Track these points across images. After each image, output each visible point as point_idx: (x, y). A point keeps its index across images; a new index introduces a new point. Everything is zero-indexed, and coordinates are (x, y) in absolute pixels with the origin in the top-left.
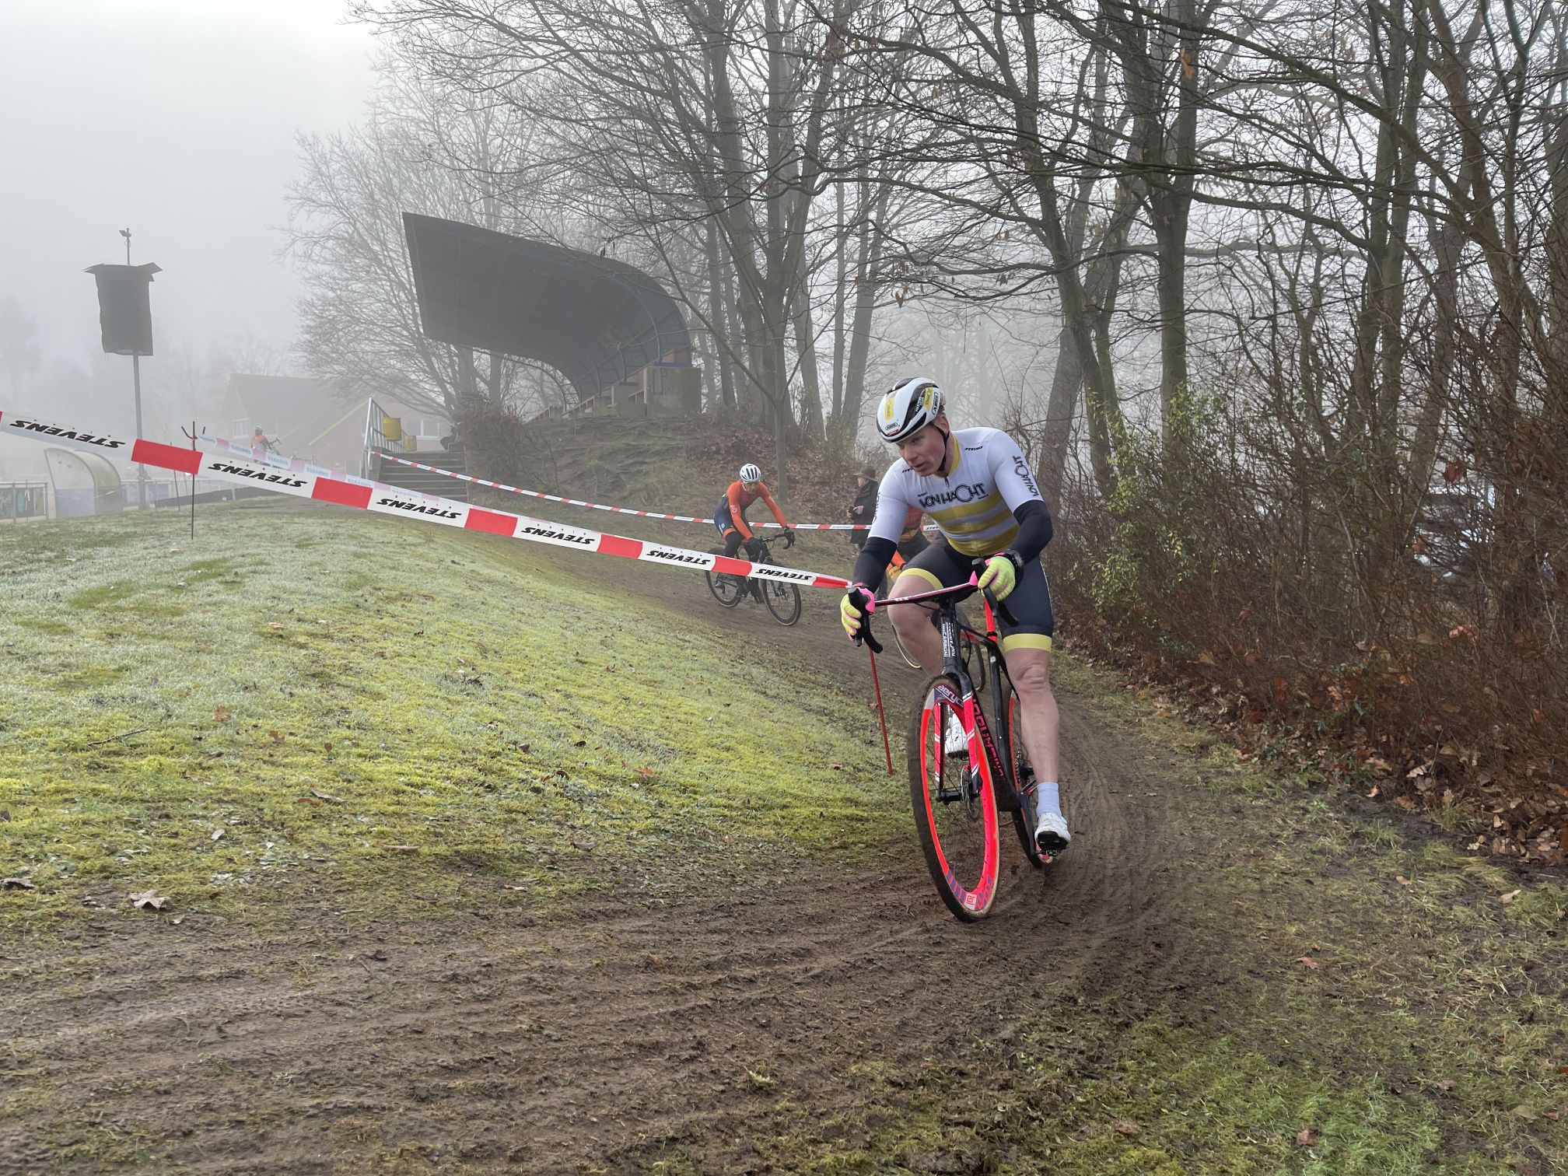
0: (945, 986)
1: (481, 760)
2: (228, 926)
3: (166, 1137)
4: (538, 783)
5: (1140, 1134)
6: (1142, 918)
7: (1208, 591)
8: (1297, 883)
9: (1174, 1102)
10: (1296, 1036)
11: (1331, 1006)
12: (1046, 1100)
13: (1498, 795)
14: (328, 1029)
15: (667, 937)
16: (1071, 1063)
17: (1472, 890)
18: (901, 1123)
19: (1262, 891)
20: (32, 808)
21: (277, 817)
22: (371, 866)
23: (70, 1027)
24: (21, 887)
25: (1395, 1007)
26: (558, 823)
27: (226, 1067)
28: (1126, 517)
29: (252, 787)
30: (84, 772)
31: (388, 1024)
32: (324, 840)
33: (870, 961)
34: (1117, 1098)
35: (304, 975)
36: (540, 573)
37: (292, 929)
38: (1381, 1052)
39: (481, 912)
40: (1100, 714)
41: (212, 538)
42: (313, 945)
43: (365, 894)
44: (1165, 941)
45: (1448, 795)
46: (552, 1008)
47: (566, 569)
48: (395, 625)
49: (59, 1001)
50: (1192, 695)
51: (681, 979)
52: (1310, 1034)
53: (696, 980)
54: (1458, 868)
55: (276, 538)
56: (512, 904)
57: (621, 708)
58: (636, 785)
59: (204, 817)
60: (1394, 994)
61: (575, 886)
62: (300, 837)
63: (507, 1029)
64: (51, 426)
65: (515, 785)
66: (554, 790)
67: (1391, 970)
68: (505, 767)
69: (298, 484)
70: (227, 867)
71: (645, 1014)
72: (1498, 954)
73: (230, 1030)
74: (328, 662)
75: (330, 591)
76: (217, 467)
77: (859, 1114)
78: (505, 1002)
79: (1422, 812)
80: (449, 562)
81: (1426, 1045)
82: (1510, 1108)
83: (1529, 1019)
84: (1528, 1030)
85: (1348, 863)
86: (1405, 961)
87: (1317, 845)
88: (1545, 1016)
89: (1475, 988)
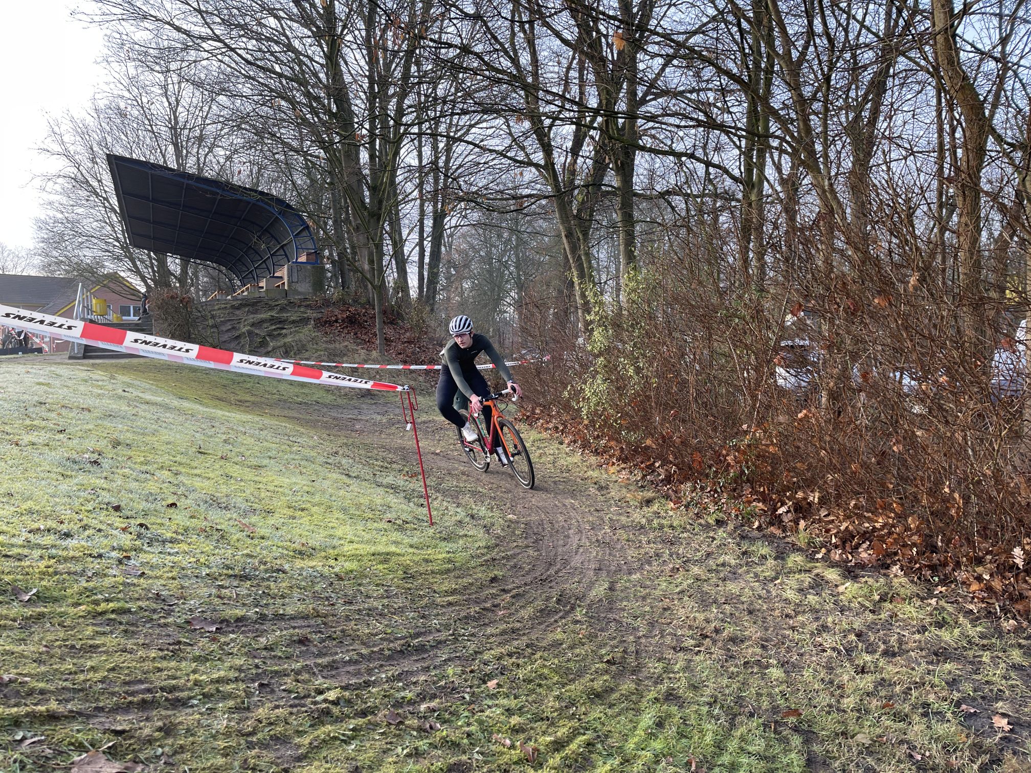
8: (706, 586)
13: (833, 522)
17: (819, 584)
19: (682, 592)
28: (600, 354)
40: (584, 483)
50: (643, 469)
54: (809, 571)
57: (221, 482)
72: (837, 627)
79: (787, 536)
80: (120, 391)
81: (792, 693)
82: (852, 737)
83: (862, 671)
84: (861, 678)
85: (740, 571)
86: (777, 635)
87: (721, 560)
88: (872, 668)
89: (824, 651)
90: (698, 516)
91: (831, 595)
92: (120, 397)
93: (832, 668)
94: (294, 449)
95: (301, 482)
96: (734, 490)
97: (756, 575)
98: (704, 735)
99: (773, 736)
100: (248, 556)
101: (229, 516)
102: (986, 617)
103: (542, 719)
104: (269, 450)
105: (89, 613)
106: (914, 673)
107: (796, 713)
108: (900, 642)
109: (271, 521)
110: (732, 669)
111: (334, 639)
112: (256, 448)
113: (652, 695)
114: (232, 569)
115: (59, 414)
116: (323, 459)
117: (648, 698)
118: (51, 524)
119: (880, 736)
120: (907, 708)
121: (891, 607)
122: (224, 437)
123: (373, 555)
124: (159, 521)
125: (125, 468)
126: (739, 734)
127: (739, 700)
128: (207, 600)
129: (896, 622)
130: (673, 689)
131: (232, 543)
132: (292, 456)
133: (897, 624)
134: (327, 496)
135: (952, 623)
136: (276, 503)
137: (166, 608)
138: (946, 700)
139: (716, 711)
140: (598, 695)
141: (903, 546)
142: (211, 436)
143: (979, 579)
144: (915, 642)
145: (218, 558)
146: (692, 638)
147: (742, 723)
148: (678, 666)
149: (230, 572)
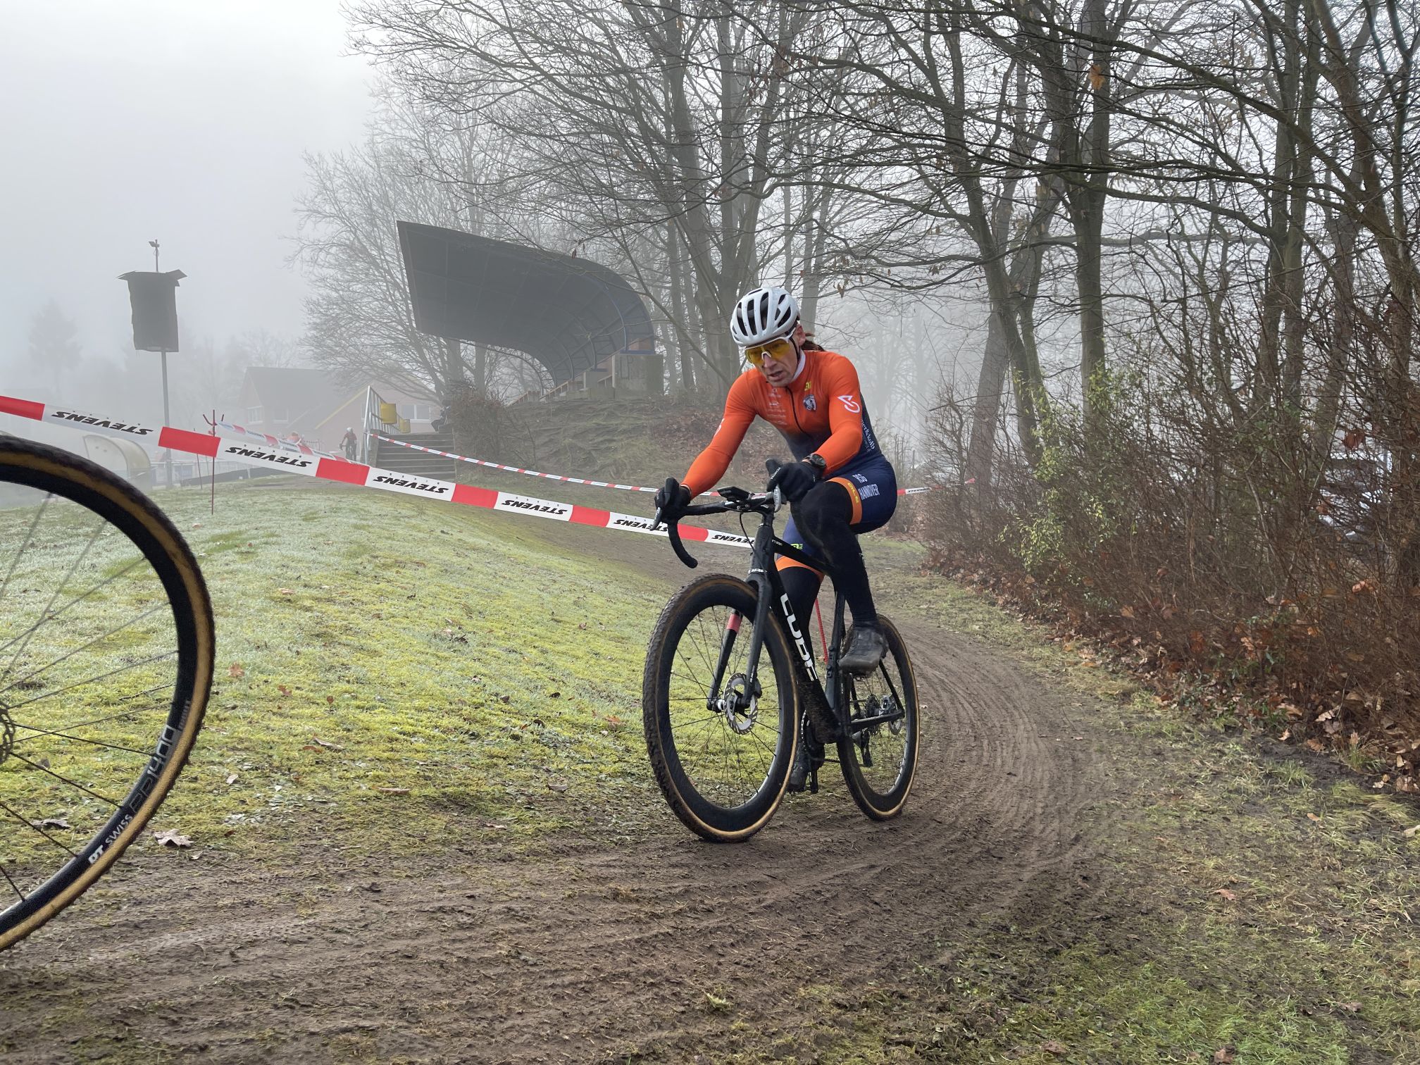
0: (887, 916)
1: (467, 710)
2: (241, 861)
3: (185, 1051)
4: (517, 731)
5: (1068, 1054)
6: (1070, 853)
7: (1128, 551)
8: (1215, 822)
9: (1099, 1024)
10: (1213, 962)
11: (1247, 934)
12: (980, 1022)
13: (1400, 737)
14: (329, 954)
15: (633, 871)
16: (1003, 987)
17: (1377, 825)
18: (847, 1042)
19: (1182, 829)
20: (69, 756)
21: (285, 762)
22: (368, 807)
23: (101, 953)
24: (58, 827)
25: (1307, 935)
26: (535, 767)
27: (237, 990)
28: (1051, 484)
29: (262, 736)
30: (115, 723)
31: (382, 950)
32: (326, 783)
33: (818, 893)
34: (1047, 1020)
35: (307, 906)
36: (520, 541)
37: (297, 864)
38: (1293, 976)
39: (465, 848)
40: (1030, 664)
41: (230, 514)
42: (316, 878)
43: (361, 832)
44: (1091, 875)
45: (1355, 738)
46: (528, 935)
47: (543, 537)
48: (390, 589)
49: (91, 929)
50: (1115, 647)
51: (647, 909)
52: (1227, 961)
53: (659, 910)
54: (1365, 805)
55: (285, 513)
56: (493, 841)
57: (592, 662)
58: (605, 732)
59: (220, 763)
60: (1305, 923)
61: (550, 824)
62: (304, 781)
63: (488, 954)
64: (88, 417)
65: (496, 733)
66: (532, 737)
67: (1303, 901)
68: (488, 717)
69: (303, 464)
70: (240, 808)
71: (612, 941)
72: (1402, 885)
73: (241, 955)
74: (331, 623)
75: (332, 559)
76: (233, 450)
77: (807, 1034)
78: (487, 930)
79: (1331, 754)
85: (1261, 802)
86: (1316, 892)
87: (1234, 785)
89: (1381, 916)
90: (1198, 719)
91: (1394, 840)
93: (1391, 940)
96: (1253, 685)
97: (1286, 808)
112: (612, 612)
115: (398, 572)
122: (572, 597)
125: (491, 645)
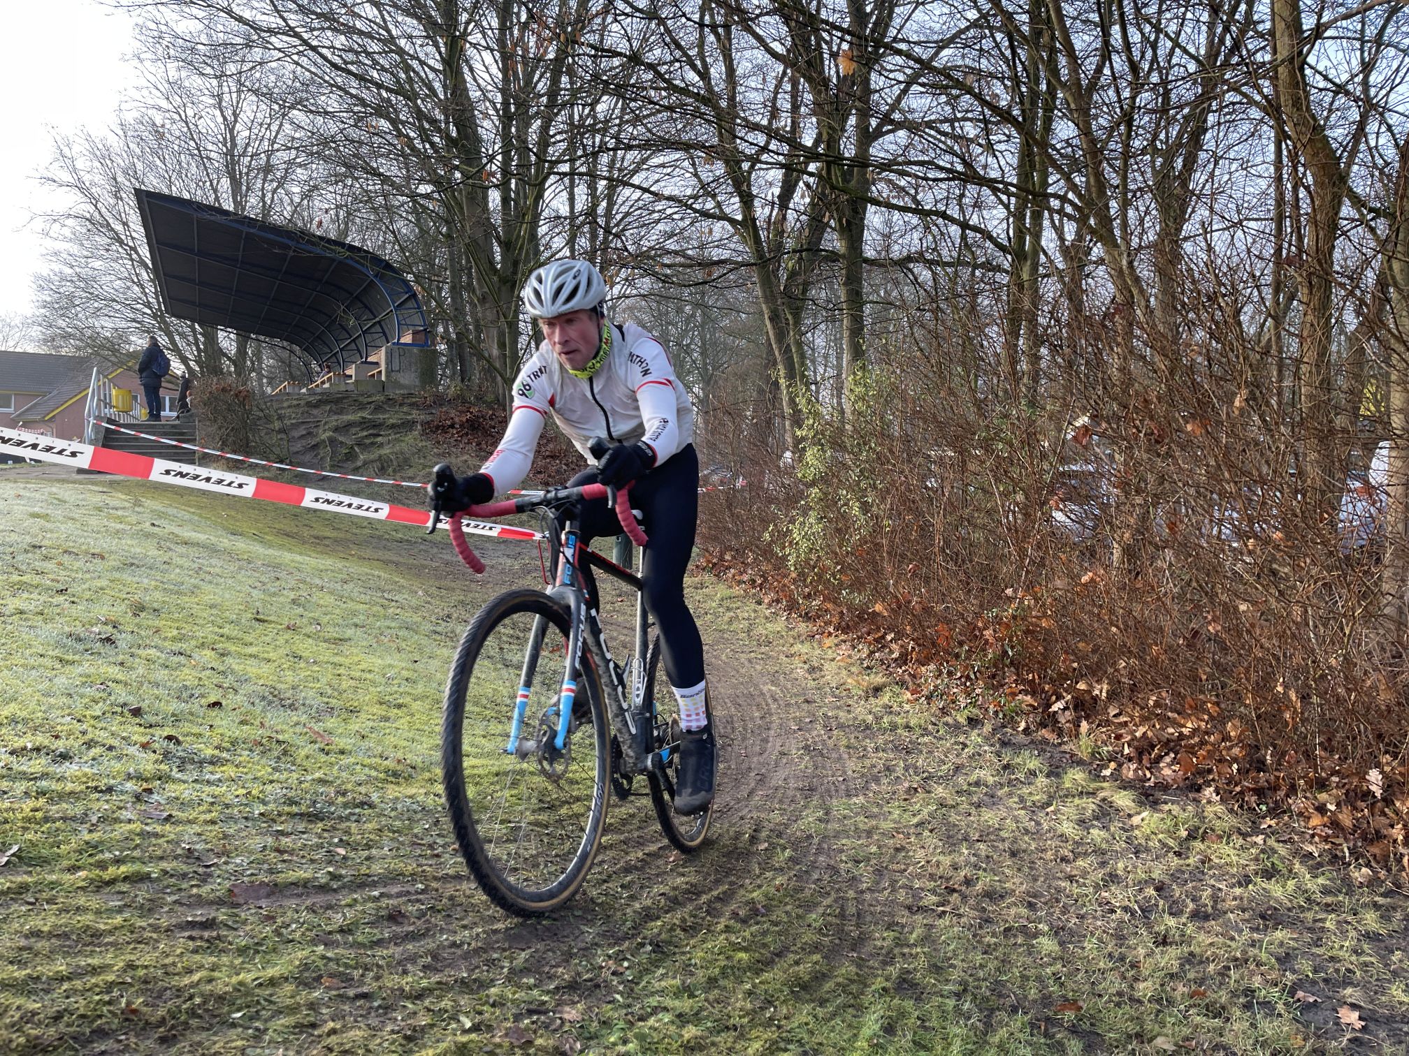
8: (955, 816)
13: (1126, 723)
17: (1106, 814)
19: (922, 825)
28: (813, 484)
40: (789, 661)
47: (287, 534)
50: (870, 642)
54: (1094, 793)
57: (286, 666)
67: (1036, 897)
72: (1131, 876)
79: (1063, 743)
80: (148, 524)
81: (1070, 975)
82: (1150, 1040)
83: (1163, 941)
84: (1162, 953)
85: (1000, 793)
86: (1049, 887)
87: (973, 778)
88: (1177, 937)
89: (1113, 911)
90: (944, 711)
91: (1122, 829)
92: (148, 536)
93: (1122, 938)
94: (391, 611)
95: (397, 663)
96: (994, 676)
97: (1022, 800)
98: (950, 1044)
99: (1042, 1040)
100: (322, 781)
101: (295, 719)
102: (1331, 863)
103: (727, 1028)
104: (354, 613)
105: (92, 881)
106: (1233, 944)
107: (1073, 1004)
108: (1215, 899)
109: (354, 726)
110: (988, 939)
111: (439, 911)
112: (337, 611)
113: (879, 983)
114: (296, 803)
115: (60, 564)
116: (428, 627)
117: (873, 987)
118: (41, 739)
119: (1187, 1039)
120: (1223, 997)
121: (1202, 847)
122: (292, 595)
123: (497, 775)
124: (195, 730)
125: (151, 647)
126: (996, 1039)
127: (998, 988)
128: (259, 856)
129: (1210, 869)
130: (908, 972)
131: (298, 761)
132: (388, 623)
133: (1211, 873)
134: (435, 685)
135: (1285, 871)
136: (365, 698)
137: (201, 870)
138: (1276, 985)
139: (966, 1006)
140: (805, 987)
141: (1220, 761)
142: (274, 594)
143: (1321, 809)
144: (1235, 899)
145: (278, 785)
146: (934, 892)
147: (1000, 1022)
148: (914, 936)
149: (295, 809)
